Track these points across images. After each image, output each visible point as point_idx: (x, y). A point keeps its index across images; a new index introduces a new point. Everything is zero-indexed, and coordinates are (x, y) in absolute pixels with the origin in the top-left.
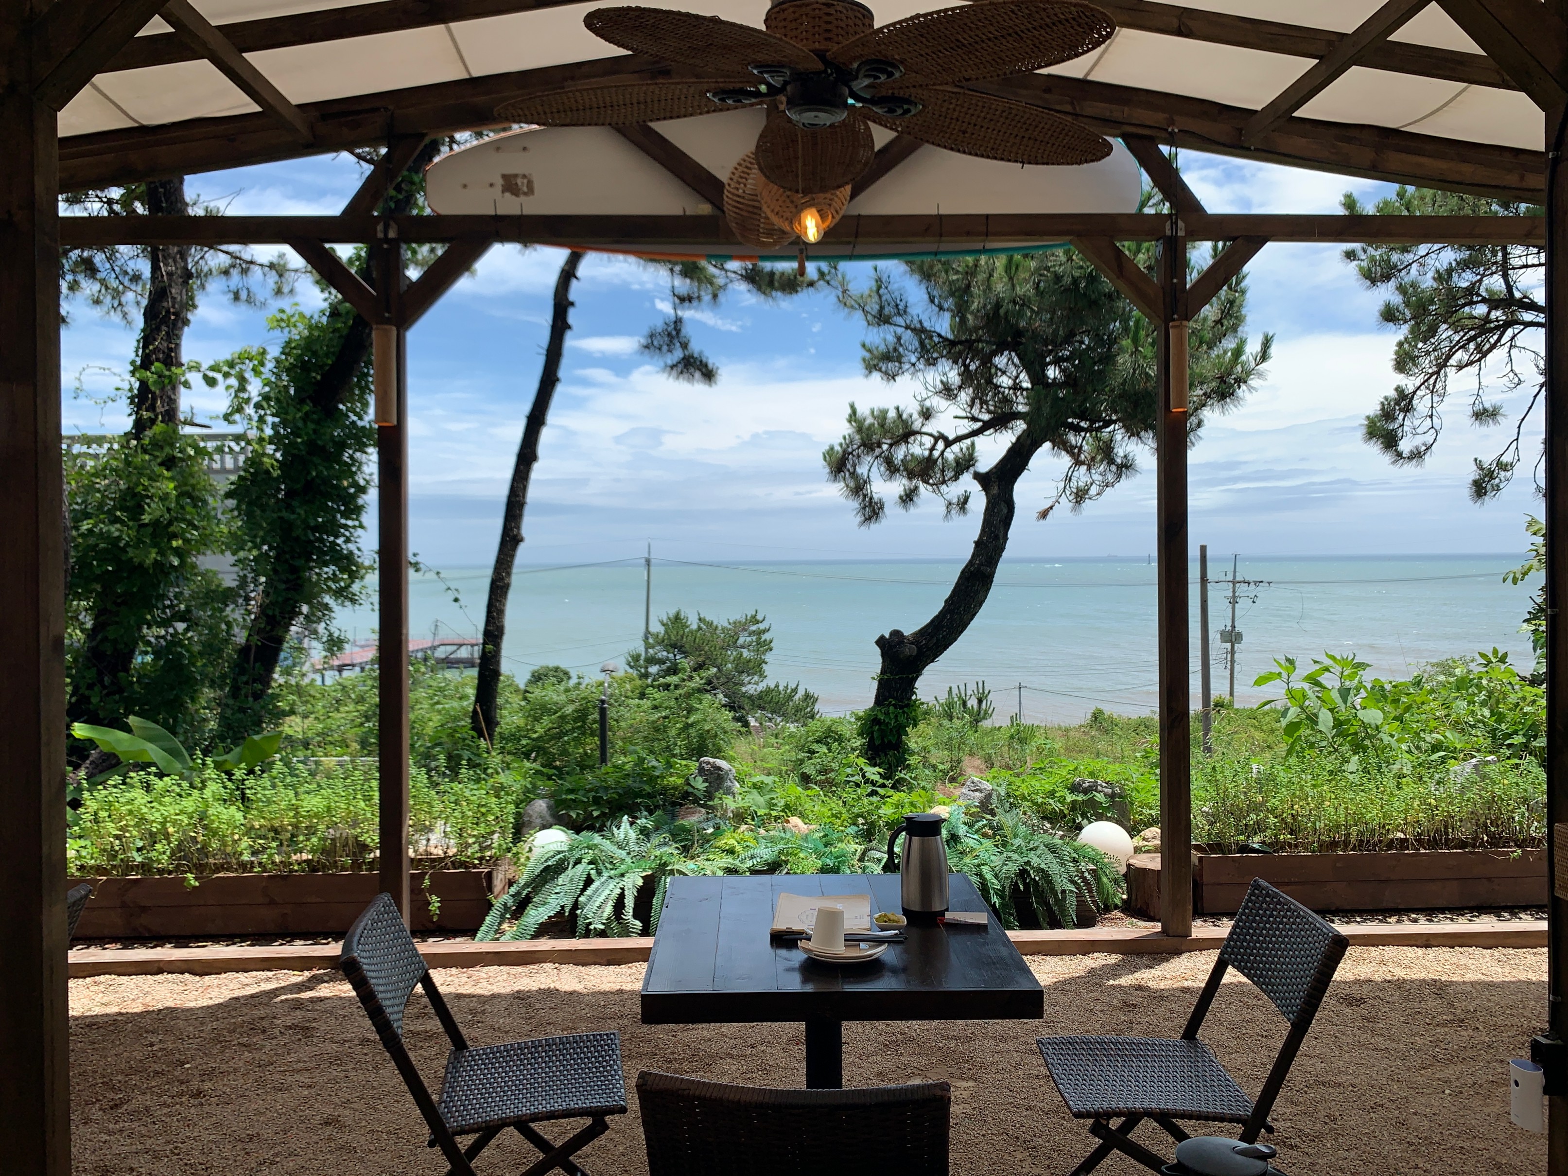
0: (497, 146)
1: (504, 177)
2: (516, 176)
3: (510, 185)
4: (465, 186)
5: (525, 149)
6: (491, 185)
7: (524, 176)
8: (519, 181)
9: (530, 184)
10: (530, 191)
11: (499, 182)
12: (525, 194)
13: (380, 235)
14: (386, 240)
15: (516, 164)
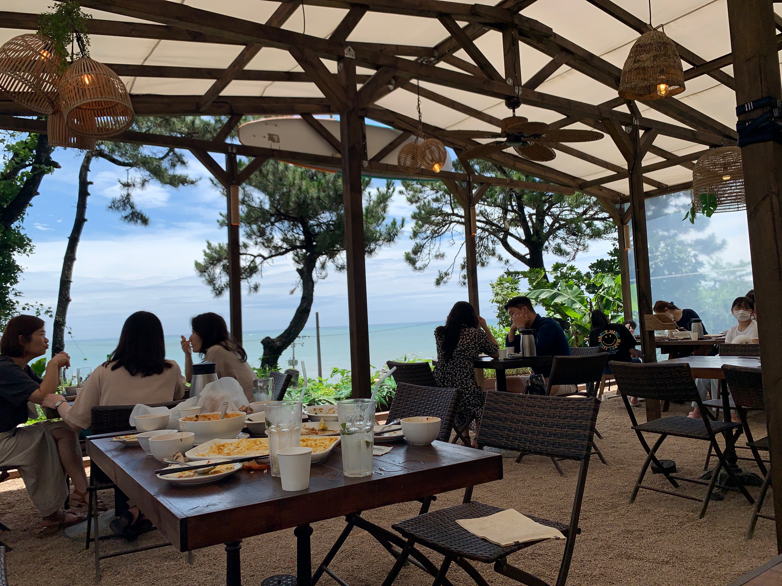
0: (266, 123)
1: (269, 134)
2: (273, 135)
3: (271, 138)
4: (254, 136)
5: (276, 125)
6: (264, 137)
7: (276, 135)
8: (275, 137)
9: (278, 138)
10: (278, 141)
11: (267, 136)
12: (277, 142)
13: (230, 151)
14: (232, 153)
15: (273, 130)
